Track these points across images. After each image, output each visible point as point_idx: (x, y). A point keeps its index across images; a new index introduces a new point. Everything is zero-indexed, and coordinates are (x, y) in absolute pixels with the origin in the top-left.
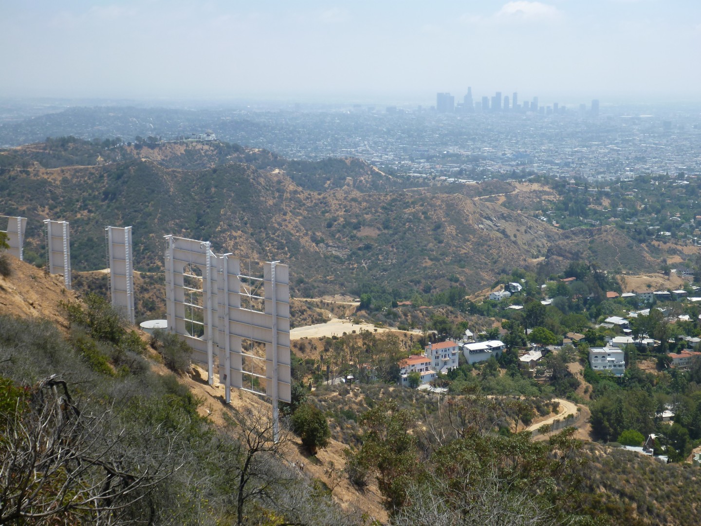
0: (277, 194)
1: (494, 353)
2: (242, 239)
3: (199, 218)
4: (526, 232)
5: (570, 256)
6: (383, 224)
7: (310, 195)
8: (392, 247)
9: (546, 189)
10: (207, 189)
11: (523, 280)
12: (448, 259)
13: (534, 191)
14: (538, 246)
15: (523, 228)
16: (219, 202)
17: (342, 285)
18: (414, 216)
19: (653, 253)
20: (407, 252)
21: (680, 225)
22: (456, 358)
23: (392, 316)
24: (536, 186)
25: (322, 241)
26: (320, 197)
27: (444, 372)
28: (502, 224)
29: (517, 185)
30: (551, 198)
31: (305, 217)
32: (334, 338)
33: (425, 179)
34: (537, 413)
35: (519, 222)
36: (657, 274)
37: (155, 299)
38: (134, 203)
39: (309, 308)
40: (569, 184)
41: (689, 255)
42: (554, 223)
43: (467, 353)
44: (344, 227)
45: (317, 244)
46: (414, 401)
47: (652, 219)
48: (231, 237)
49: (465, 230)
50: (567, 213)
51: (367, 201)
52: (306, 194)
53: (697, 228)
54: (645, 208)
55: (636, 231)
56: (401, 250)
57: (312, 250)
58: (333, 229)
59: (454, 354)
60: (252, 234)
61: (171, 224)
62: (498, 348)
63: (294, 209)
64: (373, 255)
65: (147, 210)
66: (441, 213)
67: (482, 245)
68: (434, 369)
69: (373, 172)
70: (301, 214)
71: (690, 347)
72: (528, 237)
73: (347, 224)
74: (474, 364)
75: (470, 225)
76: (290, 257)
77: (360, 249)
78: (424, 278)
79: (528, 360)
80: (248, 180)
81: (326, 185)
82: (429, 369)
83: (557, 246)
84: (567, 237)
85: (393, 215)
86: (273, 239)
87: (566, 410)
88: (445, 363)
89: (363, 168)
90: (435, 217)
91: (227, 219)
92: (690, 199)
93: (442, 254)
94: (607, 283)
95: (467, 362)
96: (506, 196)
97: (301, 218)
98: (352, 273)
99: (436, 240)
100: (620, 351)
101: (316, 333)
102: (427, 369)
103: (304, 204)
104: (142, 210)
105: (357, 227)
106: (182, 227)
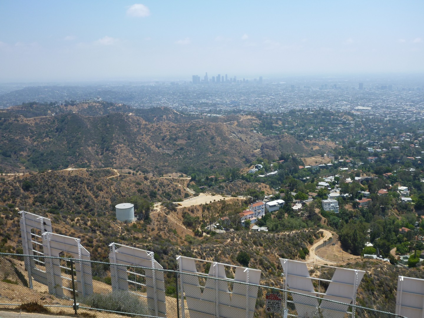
0: (138, 126)
1: (280, 206)
2: (124, 148)
3: (103, 139)
4: (250, 138)
5: (271, 148)
6: (188, 137)
7: (152, 125)
8: (193, 148)
9: (254, 118)
10: (105, 125)
11: (262, 163)
12: (219, 153)
13: (249, 119)
14: (256, 144)
15: (249, 137)
16: (112, 131)
17: (173, 167)
18: (201, 133)
19: (306, 145)
20: (200, 150)
21: (314, 132)
22: (264, 210)
23: (221, 188)
24: (249, 117)
25: (161, 147)
26: (157, 126)
27: (260, 218)
28: (240, 135)
29: (241, 117)
30: (256, 122)
31: (151, 136)
32: (206, 204)
33: (197, 115)
34: (315, 238)
35: (247, 134)
36: (318, 157)
37: (102, 185)
38: (71, 133)
39: (171, 183)
40: (263, 115)
41: (321, 146)
42: (260, 133)
43: (268, 207)
44: (170, 140)
45: (158, 148)
46: (262, 238)
47: (301, 130)
48: (119, 147)
49: (225, 139)
50: (265, 128)
51: (179, 128)
52: (151, 125)
53: (321, 133)
54: (297, 125)
55: (298, 136)
56: (197, 150)
57: (156, 151)
58: (165, 141)
59: (263, 208)
60: (128, 145)
61: (90, 142)
62: (282, 204)
63: (146, 132)
64: (184, 152)
65: (78, 136)
66: (213, 132)
67: (233, 146)
68: (255, 217)
69: (174, 113)
70: (150, 135)
71: (365, 197)
72: (251, 141)
73: (171, 138)
74: (272, 212)
75: (227, 136)
76: (147, 155)
77: (178, 150)
78: (210, 162)
79: (297, 209)
80: (124, 120)
81: (154, 120)
82: (253, 217)
83: (265, 144)
84: (268, 140)
85: (191, 133)
86: (138, 147)
87: (326, 235)
88: (259, 213)
89: (169, 111)
90: (211, 133)
91: (117, 139)
92: (315, 120)
93: (216, 151)
94: (298, 162)
95: (268, 212)
96: (237, 122)
97: (150, 136)
98: (176, 161)
99: (212, 144)
100: (336, 201)
101: (196, 202)
102: (252, 217)
103: (151, 130)
104: (75, 136)
105: (176, 140)
106: (95, 143)
